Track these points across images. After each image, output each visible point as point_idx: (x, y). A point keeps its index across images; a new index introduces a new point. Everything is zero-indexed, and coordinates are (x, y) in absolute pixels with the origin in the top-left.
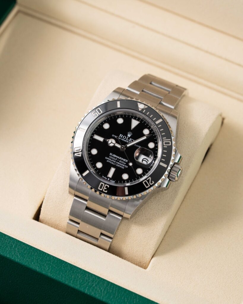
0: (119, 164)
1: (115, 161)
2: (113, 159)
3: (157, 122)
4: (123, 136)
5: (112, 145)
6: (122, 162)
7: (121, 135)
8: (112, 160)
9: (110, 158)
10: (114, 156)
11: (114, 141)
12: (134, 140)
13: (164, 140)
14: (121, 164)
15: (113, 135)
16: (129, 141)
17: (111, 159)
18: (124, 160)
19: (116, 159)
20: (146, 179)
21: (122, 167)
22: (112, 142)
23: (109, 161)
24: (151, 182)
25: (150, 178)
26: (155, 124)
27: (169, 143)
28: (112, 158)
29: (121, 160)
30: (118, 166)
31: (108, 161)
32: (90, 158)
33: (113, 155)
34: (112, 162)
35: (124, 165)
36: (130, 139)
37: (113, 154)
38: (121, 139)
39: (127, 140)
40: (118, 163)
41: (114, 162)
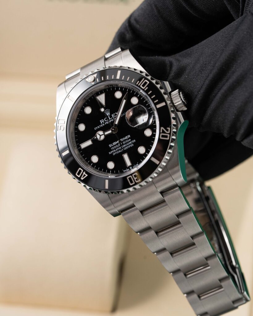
0: (126, 147)
1: (120, 147)
2: (117, 148)
3: (118, 77)
4: (104, 120)
5: (103, 137)
6: (126, 141)
7: (102, 121)
8: (117, 150)
9: (113, 150)
10: (115, 143)
11: (101, 133)
12: (116, 113)
13: (139, 85)
14: (127, 144)
15: (95, 129)
16: (113, 118)
17: (115, 149)
18: (126, 138)
19: (119, 145)
20: (160, 133)
21: (131, 146)
22: (100, 136)
23: (115, 152)
24: (167, 130)
25: (162, 128)
26: (118, 80)
27: (146, 83)
28: (115, 147)
29: (124, 141)
30: (127, 148)
31: (114, 154)
32: (97, 168)
33: (112, 145)
34: (118, 150)
35: (130, 143)
36: (112, 115)
37: (112, 143)
38: (105, 124)
39: (111, 119)
40: (124, 146)
41: (120, 149)
